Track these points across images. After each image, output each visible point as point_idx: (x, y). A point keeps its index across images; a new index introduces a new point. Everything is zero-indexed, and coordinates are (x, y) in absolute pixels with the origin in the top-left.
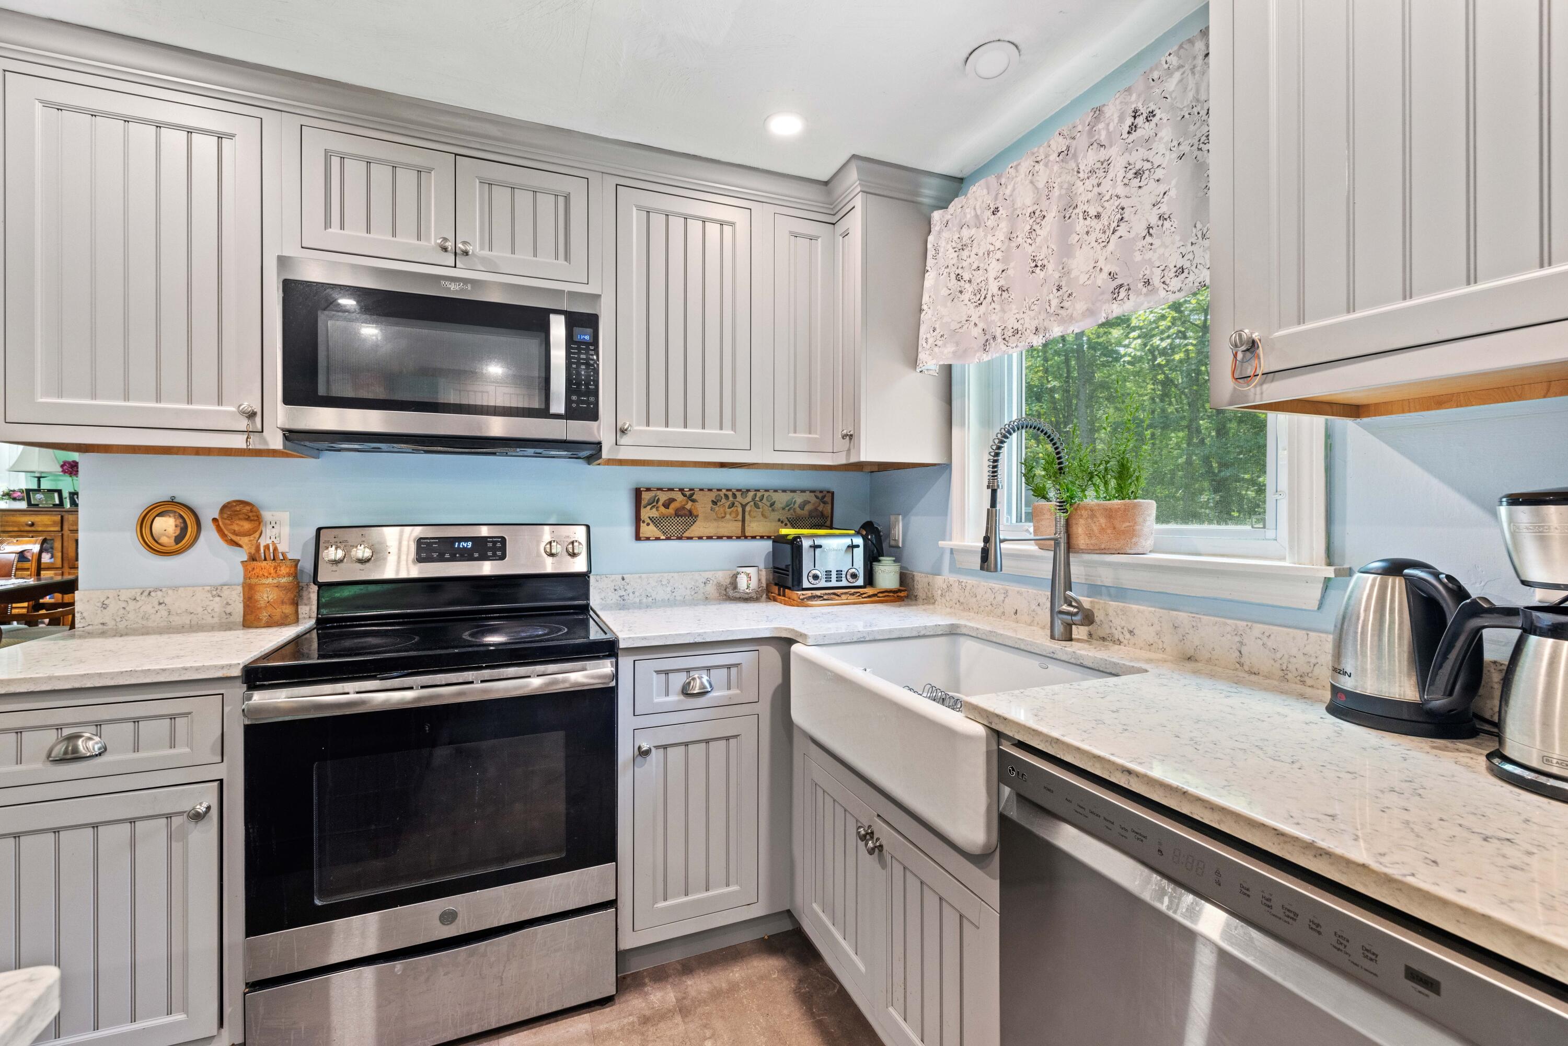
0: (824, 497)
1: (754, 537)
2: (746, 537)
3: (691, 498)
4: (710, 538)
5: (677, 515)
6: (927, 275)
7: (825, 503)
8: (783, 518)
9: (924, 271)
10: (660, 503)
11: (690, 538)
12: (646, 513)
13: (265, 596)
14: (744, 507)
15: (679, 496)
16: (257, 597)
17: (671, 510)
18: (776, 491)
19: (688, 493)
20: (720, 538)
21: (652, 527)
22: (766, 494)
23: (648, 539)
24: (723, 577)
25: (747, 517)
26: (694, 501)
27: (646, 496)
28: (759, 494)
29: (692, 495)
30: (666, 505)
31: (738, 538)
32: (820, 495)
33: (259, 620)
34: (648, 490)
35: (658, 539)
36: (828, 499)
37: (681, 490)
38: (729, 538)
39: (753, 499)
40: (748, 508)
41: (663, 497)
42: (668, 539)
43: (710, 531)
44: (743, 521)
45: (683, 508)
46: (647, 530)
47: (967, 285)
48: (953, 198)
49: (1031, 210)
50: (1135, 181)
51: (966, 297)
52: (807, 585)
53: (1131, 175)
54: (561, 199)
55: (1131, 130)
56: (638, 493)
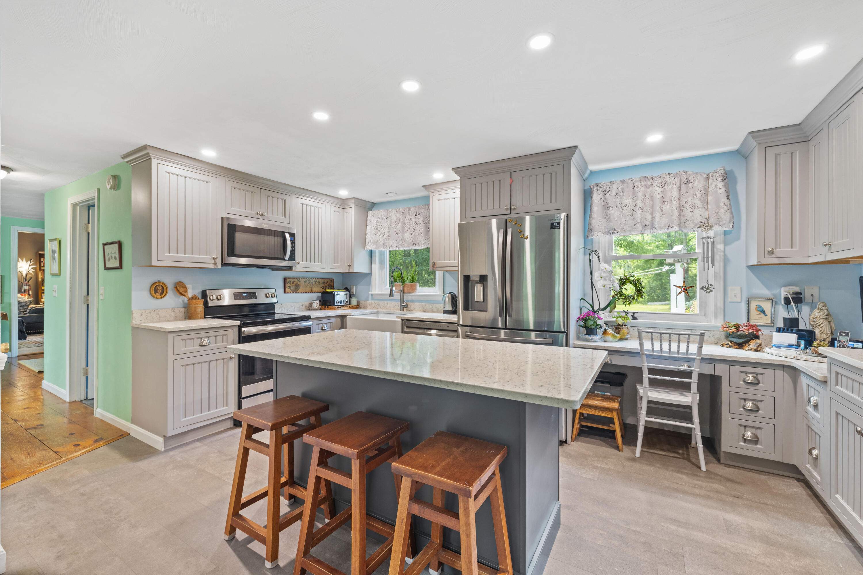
0: (332, 280)
1: (314, 292)
2: (312, 292)
3: (299, 281)
4: (304, 292)
5: (295, 286)
6: (367, 226)
7: (332, 282)
8: (322, 287)
9: (367, 225)
10: (291, 282)
11: (298, 293)
12: (288, 285)
14: (312, 283)
15: (296, 280)
17: (294, 284)
18: (320, 279)
19: (298, 279)
20: (306, 292)
21: (289, 289)
22: (318, 279)
23: (288, 293)
24: (307, 304)
25: (313, 286)
26: (300, 282)
27: (288, 280)
28: (316, 280)
29: (299, 280)
30: (293, 283)
31: (311, 292)
32: (331, 280)
33: (198, 317)
34: (288, 278)
35: (290, 293)
36: (333, 281)
37: (297, 278)
38: (308, 292)
39: (315, 281)
40: (313, 284)
41: (292, 280)
42: (293, 293)
43: (304, 291)
44: (312, 288)
45: (297, 284)
46: (288, 290)
47: (379, 232)
48: (373, 208)
49: (395, 221)
50: (416, 225)
51: (378, 234)
52: (336, 304)
53: (416, 223)
54: (283, 201)
55: (416, 215)
56: (285, 279)
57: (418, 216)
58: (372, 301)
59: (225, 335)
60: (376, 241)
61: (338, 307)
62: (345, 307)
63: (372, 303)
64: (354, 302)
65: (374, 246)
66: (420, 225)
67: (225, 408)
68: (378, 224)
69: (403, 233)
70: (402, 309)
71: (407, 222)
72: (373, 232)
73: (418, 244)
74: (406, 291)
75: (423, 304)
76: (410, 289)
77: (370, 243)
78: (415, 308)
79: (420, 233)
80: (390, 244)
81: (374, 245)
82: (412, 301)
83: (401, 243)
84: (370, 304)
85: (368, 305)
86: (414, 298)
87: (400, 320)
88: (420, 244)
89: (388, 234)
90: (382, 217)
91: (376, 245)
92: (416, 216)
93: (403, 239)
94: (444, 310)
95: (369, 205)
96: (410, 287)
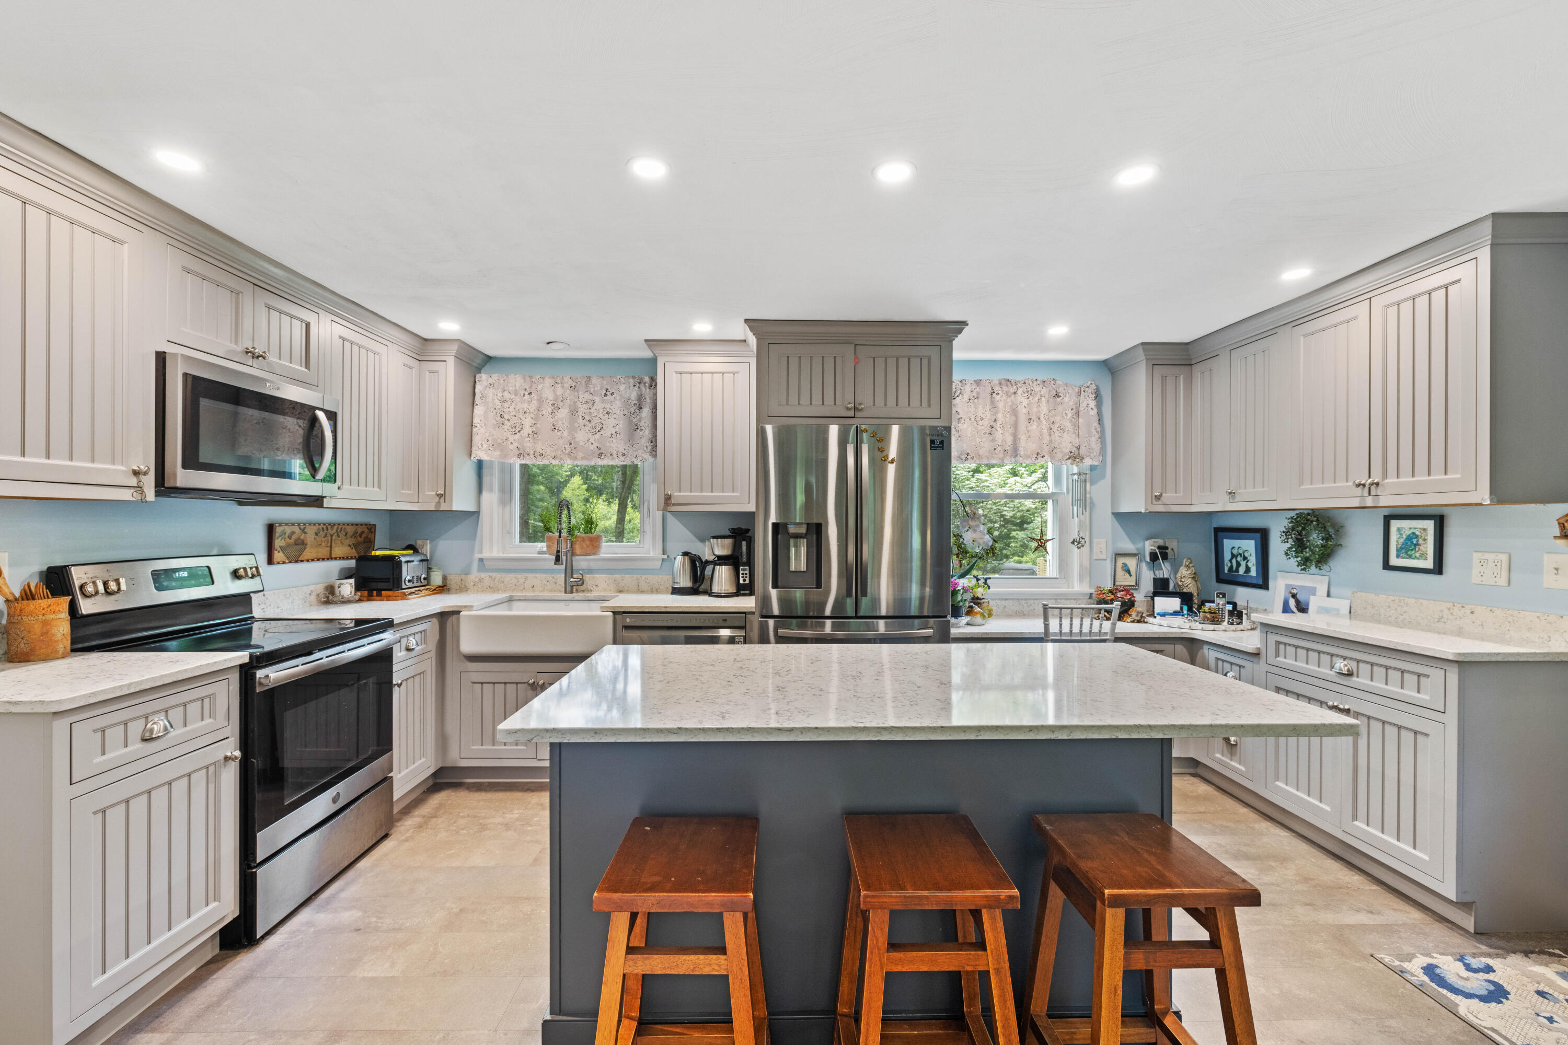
0: (371, 528)
1: (336, 559)
2: (332, 559)
3: (304, 531)
4: (313, 560)
5: (296, 544)
6: (476, 407)
7: (371, 533)
8: (351, 544)
9: (473, 404)
10: (287, 535)
11: (302, 561)
12: (278, 543)
13: (61, 629)
14: (332, 536)
15: (296, 529)
16: (54, 631)
17: (292, 541)
18: (348, 525)
19: (302, 527)
20: (318, 560)
21: (281, 553)
22: (344, 527)
23: (278, 563)
24: (320, 588)
25: (333, 544)
26: (305, 533)
27: (279, 530)
28: (340, 527)
29: (305, 528)
30: (290, 537)
31: (328, 559)
32: (369, 527)
34: (280, 525)
35: (284, 563)
36: (373, 530)
37: (299, 524)
38: (323, 559)
39: (337, 531)
40: (334, 538)
41: (288, 530)
42: (290, 562)
43: (313, 556)
44: (331, 547)
45: (299, 538)
46: (278, 556)
47: (506, 422)
48: (484, 366)
49: (552, 402)
50: (607, 415)
51: (506, 427)
52: (404, 586)
53: (605, 412)
54: (304, 325)
55: (605, 395)
56: (271, 529)
57: (609, 397)
58: (483, 575)
59: (209, 696)
60: (499, 441)
61: (409, 591)
62: (423, 592)
63: (481, 580)
64: (437, 579)
65: (495, 454)
66: (615, 416)
67: (213, 905)
68: (506, 405)
69: (572, 429)
70: (569, 589)
71: (582, 409)
72: (494, 422)
73: (612, 455)
74: (578, 550)
75: (618, 577)
76: (588, 546)
77: (485, 446)
78: (596, 586)
79: (614, 433)
80: (539, 450)
81: (494, 450)
82: (590, 571)
83: (568, 450)
84: (477, 580)
85: (472, 584)
86: (593, 565)
87: (611, 614)
88: (614, 455)
89: (534, 429)
90: (516, 390)
91: (501, 451)
92: (605, 398)
93: (572, 442)
94: (673, 588)
95: (478, 361)
96: (588, 543)
